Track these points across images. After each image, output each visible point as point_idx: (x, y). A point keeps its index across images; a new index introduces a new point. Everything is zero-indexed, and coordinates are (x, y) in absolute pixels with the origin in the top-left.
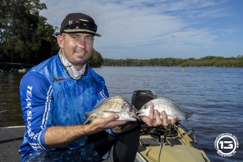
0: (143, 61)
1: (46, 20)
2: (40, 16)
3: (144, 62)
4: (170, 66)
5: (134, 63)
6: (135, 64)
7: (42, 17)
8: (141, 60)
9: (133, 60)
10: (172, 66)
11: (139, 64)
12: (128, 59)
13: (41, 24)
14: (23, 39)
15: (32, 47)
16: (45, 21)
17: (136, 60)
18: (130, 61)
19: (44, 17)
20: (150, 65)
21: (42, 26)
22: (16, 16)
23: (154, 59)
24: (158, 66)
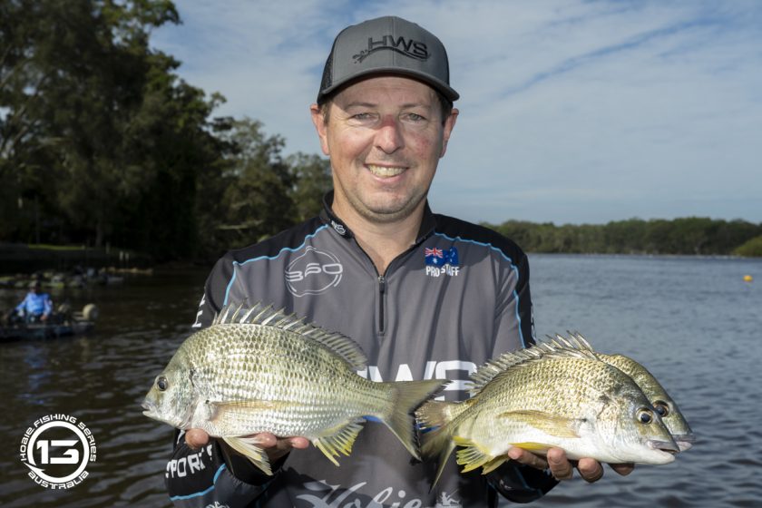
0: (576, 230)
1: (176, 65)
2: (152, 51)
3: (581, 235)
4: (694, 253)
5: (539, 241)
6: (543, 246)
7: (161, 55)
8: (567, 228)
9: (535, 226)
10: (702, 253)
11: (559, 243)
12: (512, 223)
13: (158, 87)
14: (86, 150)
15: (119, 180)
16: (172, 72)
17: (545, 225)
18: (523, 231)
19: (168, 54)
20: (609, 249)
21: (159, 93)
22: (58, 55)
23: (623, 223)
24: (645, 252)
